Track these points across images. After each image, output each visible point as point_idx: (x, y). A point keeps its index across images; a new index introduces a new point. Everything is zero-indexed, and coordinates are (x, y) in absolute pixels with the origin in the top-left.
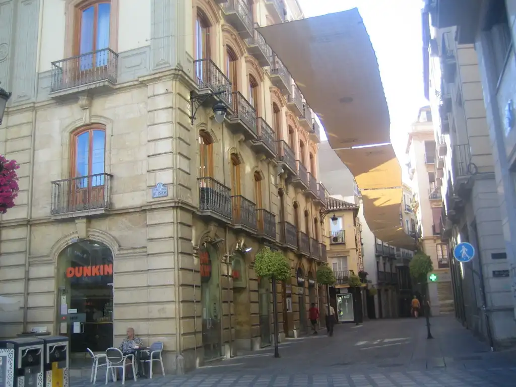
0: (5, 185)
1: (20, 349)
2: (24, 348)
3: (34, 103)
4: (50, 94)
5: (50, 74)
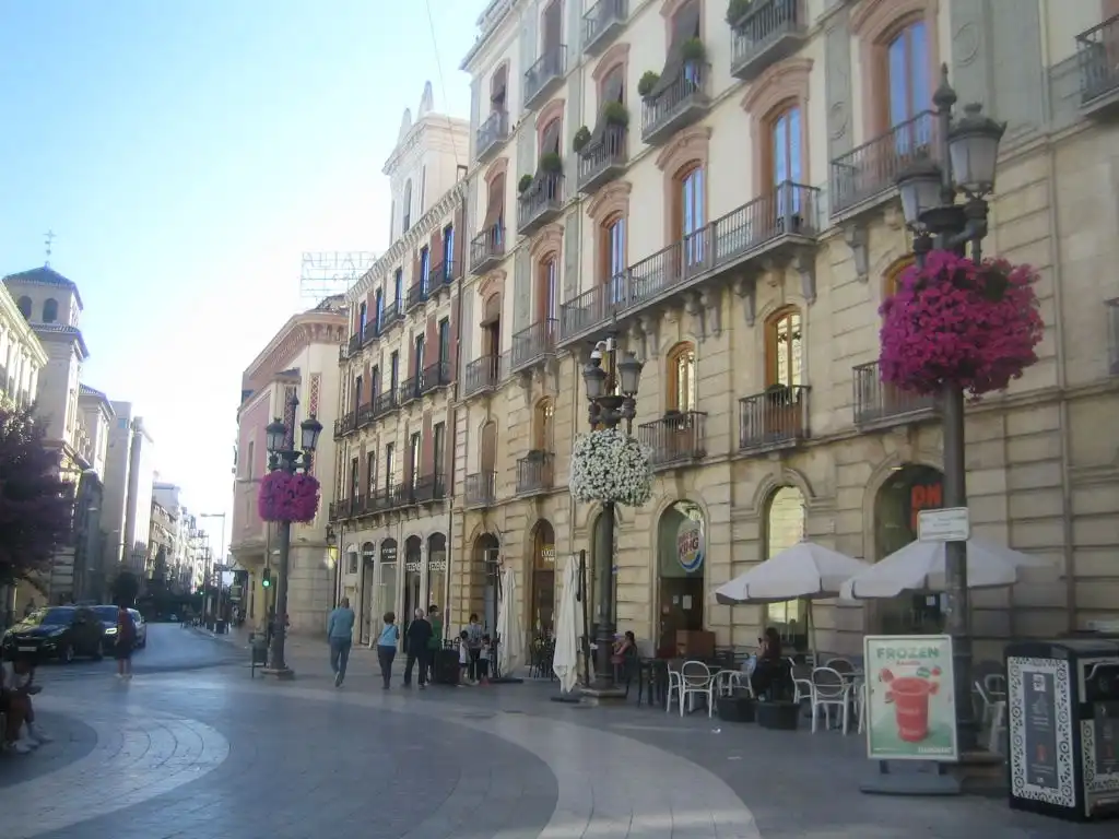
0: (1016, 319)
1: (1082, 663)
2: (1088, 661)
3: (1048, 136)
4: (1082, 108)
5: (1074, 63)
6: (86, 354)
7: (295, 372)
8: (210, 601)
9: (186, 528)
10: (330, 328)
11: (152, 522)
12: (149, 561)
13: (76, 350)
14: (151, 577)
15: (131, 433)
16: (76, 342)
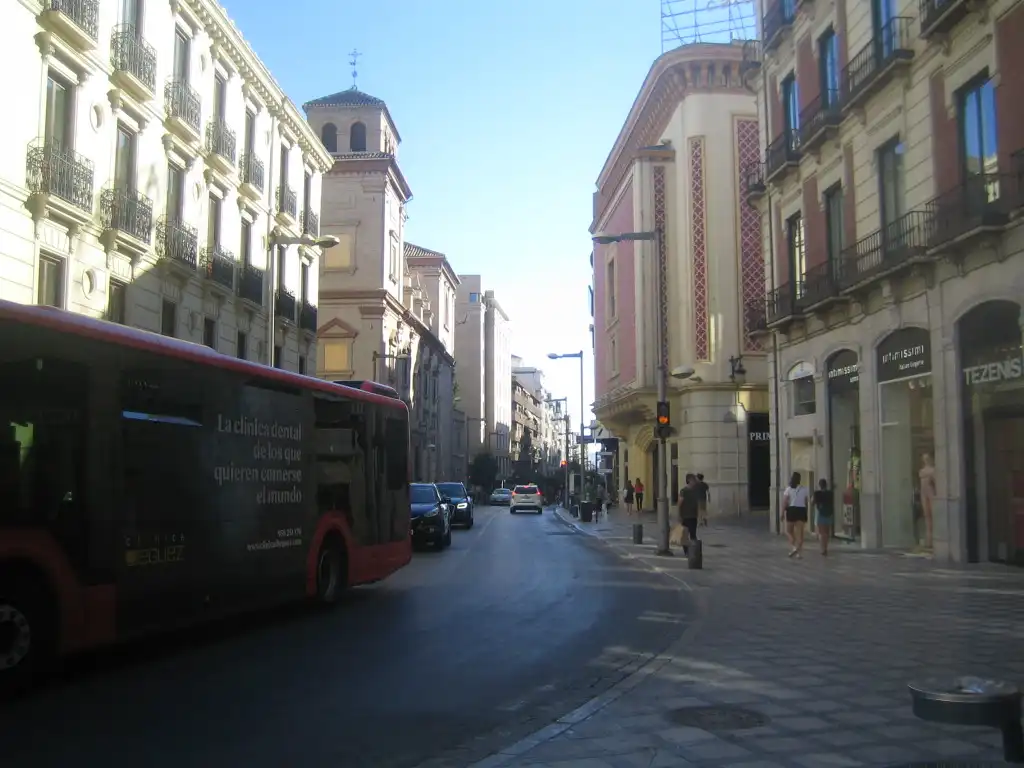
6: (408, 194)
7: (667, 145)
8: (572, 477)
9: (551, 412)
10: (712, 68)
11: (514, 404)
12: (514, 443)
13: (391, 181)
14: (517, 459)
15: (483, 307)
16: (390, 170)
